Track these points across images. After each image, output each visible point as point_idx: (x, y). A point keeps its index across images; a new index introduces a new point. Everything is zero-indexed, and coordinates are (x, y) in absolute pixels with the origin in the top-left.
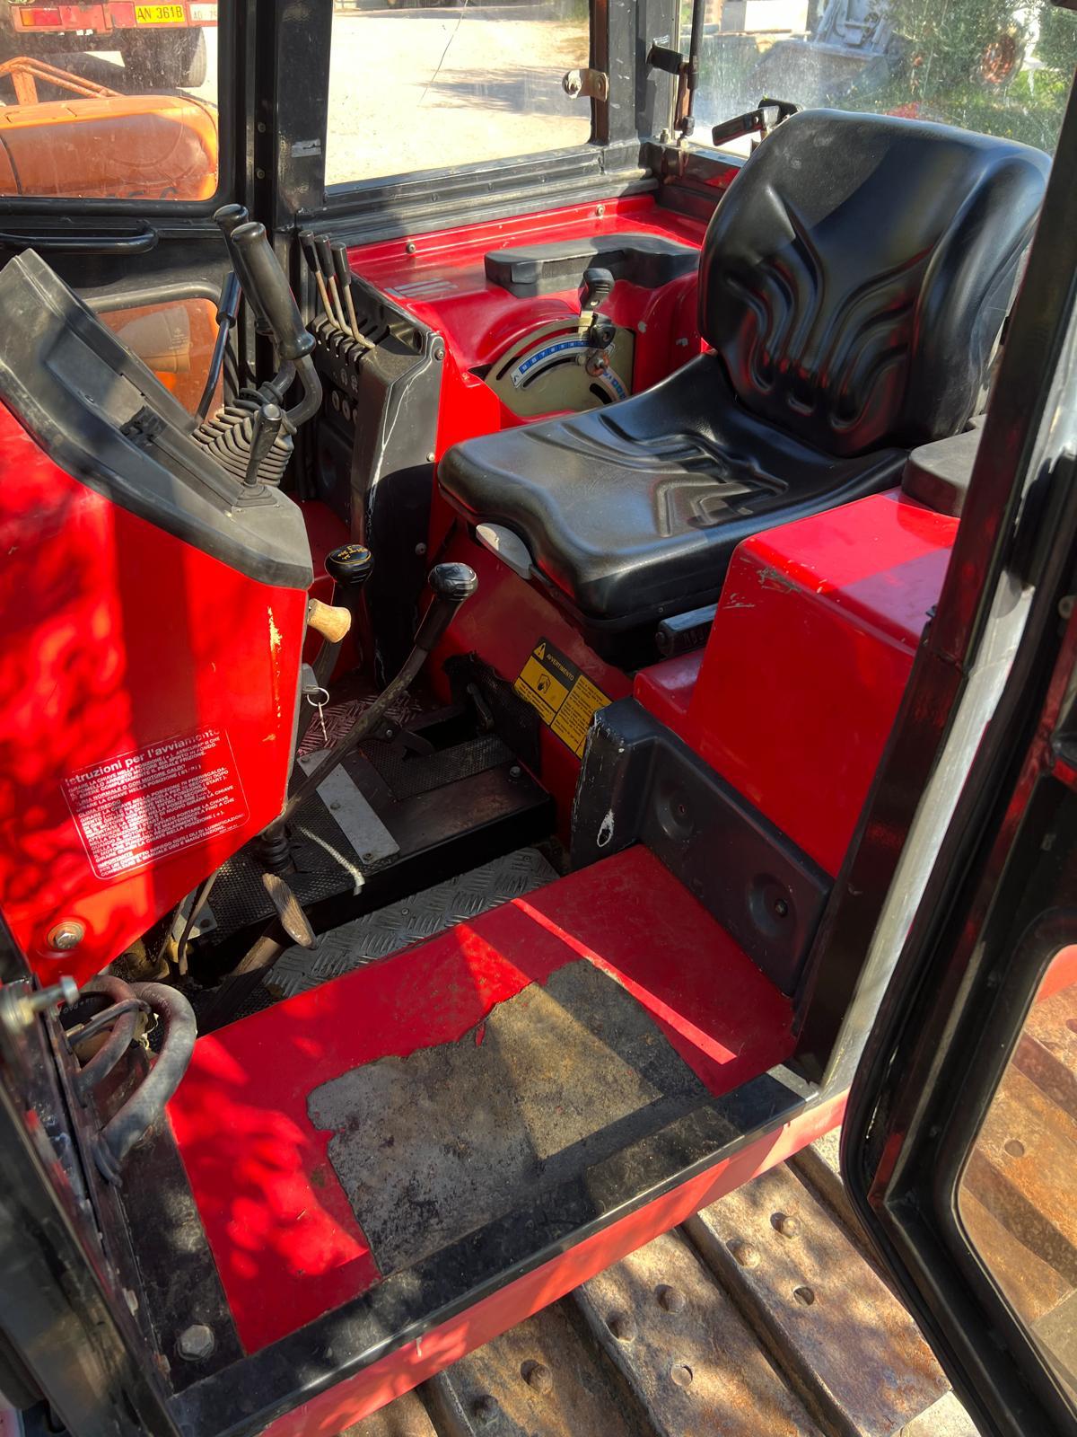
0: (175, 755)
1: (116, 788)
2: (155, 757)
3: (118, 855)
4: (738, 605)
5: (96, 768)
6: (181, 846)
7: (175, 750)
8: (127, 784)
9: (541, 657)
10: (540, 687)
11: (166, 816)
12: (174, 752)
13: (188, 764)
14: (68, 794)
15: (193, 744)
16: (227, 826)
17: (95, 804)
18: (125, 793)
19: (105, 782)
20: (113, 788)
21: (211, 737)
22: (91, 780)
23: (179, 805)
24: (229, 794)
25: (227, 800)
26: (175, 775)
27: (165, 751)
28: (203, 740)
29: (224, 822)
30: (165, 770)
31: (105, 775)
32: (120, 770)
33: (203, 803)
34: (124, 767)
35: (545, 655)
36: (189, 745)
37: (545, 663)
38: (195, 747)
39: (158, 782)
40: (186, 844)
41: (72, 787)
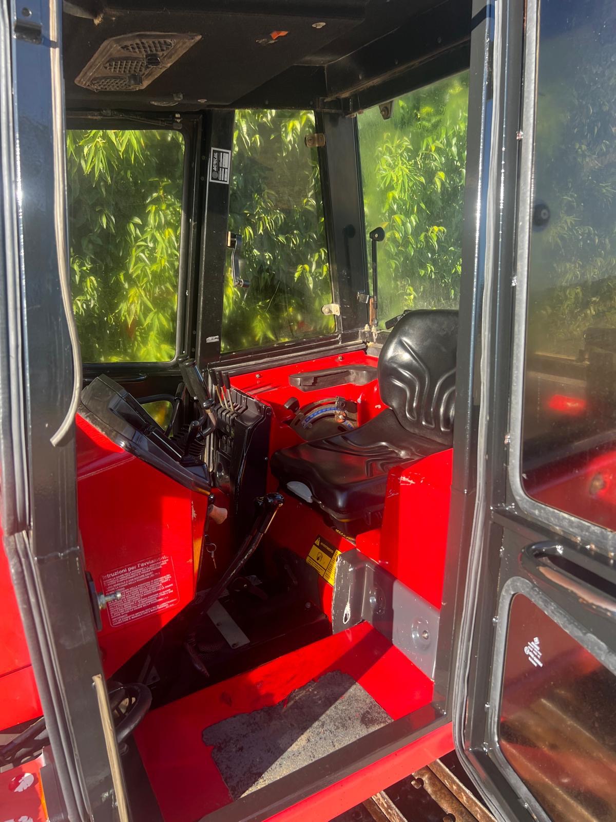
0: (149, 567)
1: (123, 581)
2: (141, 567)
3: (121, 615)
4: (393, 495)
5: (116, 571)
6: (148, 613)
7: (149, 564)
8: (128, 580)
9: (318, 544)
10: (318, 559)
11: (143, 597)
12: (149, 566)
13: (155, 572)
14: (103, 583)
15: (157, 562)
16: (169, 604)
17: (114, 589)
18: (127, 584)
19: (119, 578)
20: (122, 582)
21: (165, 559)
22: (113, 577)
23: (149, 592)
24: (171, 588)
25: (171, 591)
26: (148, 577)
27: (145, 564)
28: (162, 560)
29: (168, 602)
30: (144, 574)
31: (119, 575)
32: (125, 573)
33: (158, 592)
34: (128, 572)
35: (320, 543)
36: (155, 563)
37: (320, 547)
38: (158, 563)
39: (141, 580)
40: (151, 612)
41: (105, 580)
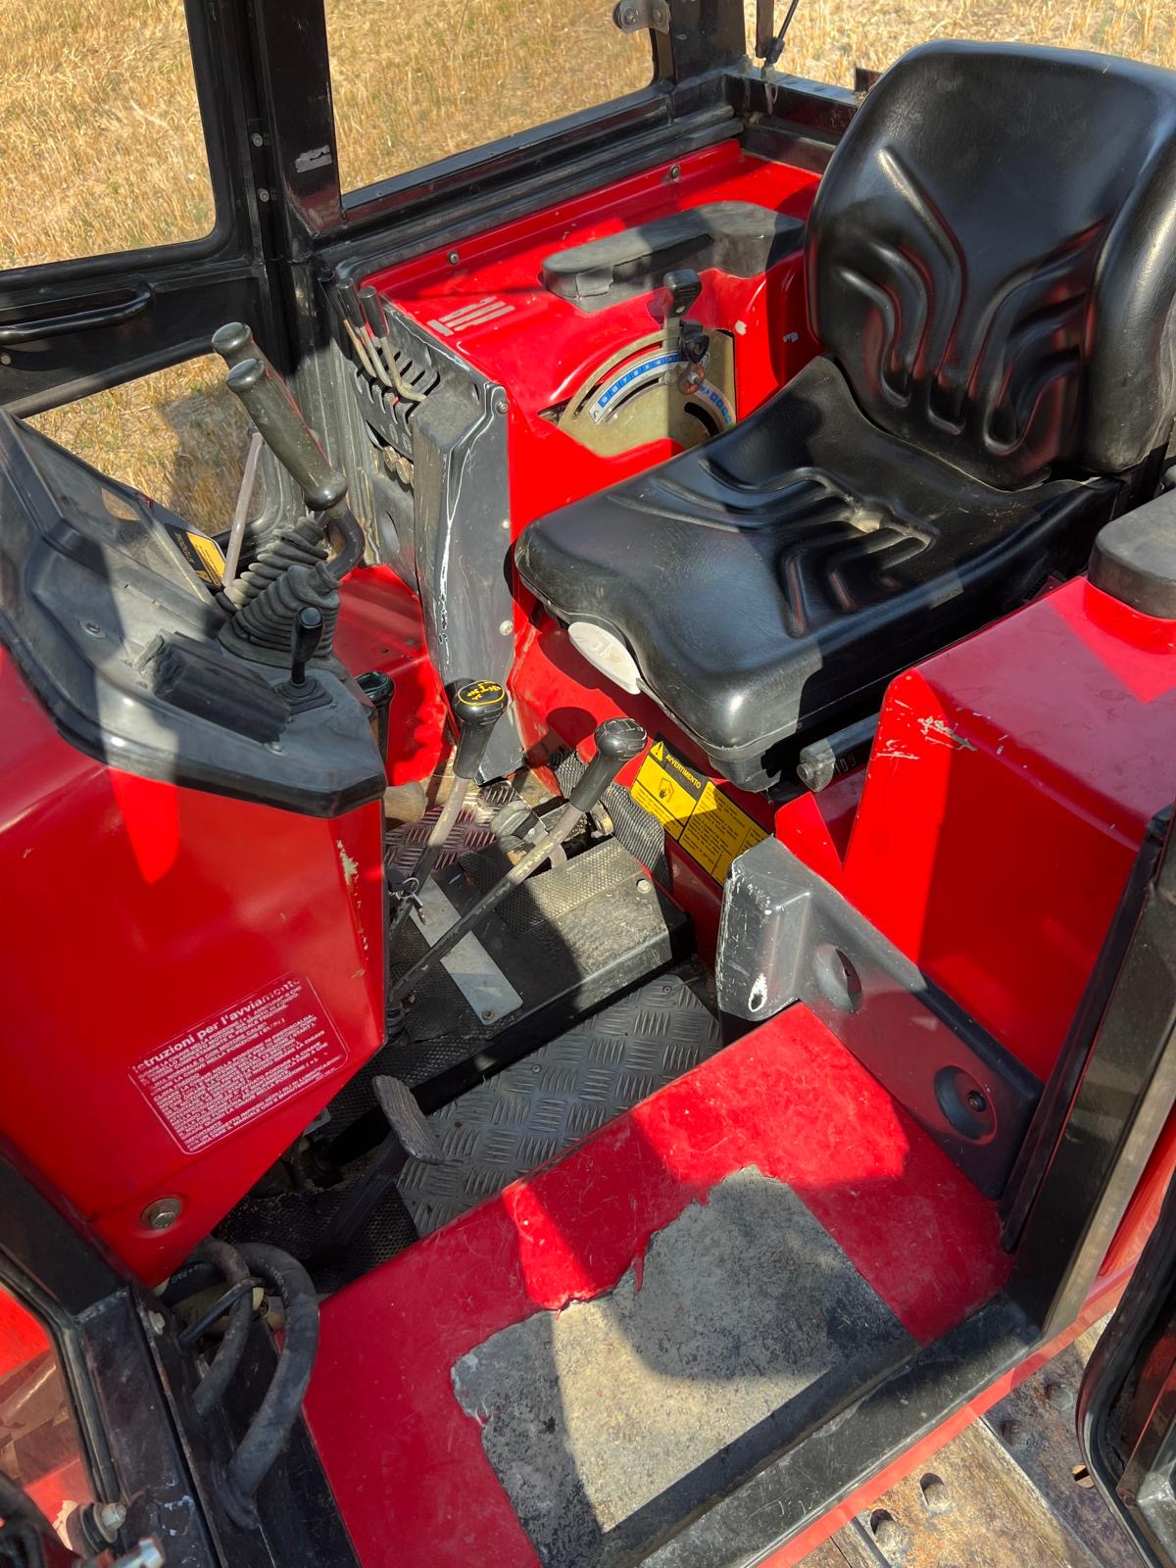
0: (253, 1015)
1: (192, 1062)
2: (230, 1022)
3: (205, 1128)
5: (166, 1048)
6: (275, 1104)
7: (252, 1011)
8: (203, 1056)
10: (662, 795)
11: (252, 1079)
12: (251, 1013)
13: (269, 1021)
14: (138, 1081)
15: (271, 1000)
16: (323, 1071)
17: (171, 1084)
18: (203, 1065)
19: (178, 1060)
20: (188, 1064)
21: (291, 989)
22: (162, 1062)
23: (268, 1063)
24: (321, 1040)
25: (319, 1046)
26: (256, 1035)
27: (241, 1013)
28: (283, 993)
29: (320, 1069)
30: (244, 1033)
31: (177, 1053)
32: (192, 1044)
33: (293, 1055)
34: (197, 1040)
35: (664, 756)
36: (267, 1002)
37: (664, 765)
38: (274, 1002)
39: (237, 1046)
40: (280, 1101)
41: (141, 1072)
